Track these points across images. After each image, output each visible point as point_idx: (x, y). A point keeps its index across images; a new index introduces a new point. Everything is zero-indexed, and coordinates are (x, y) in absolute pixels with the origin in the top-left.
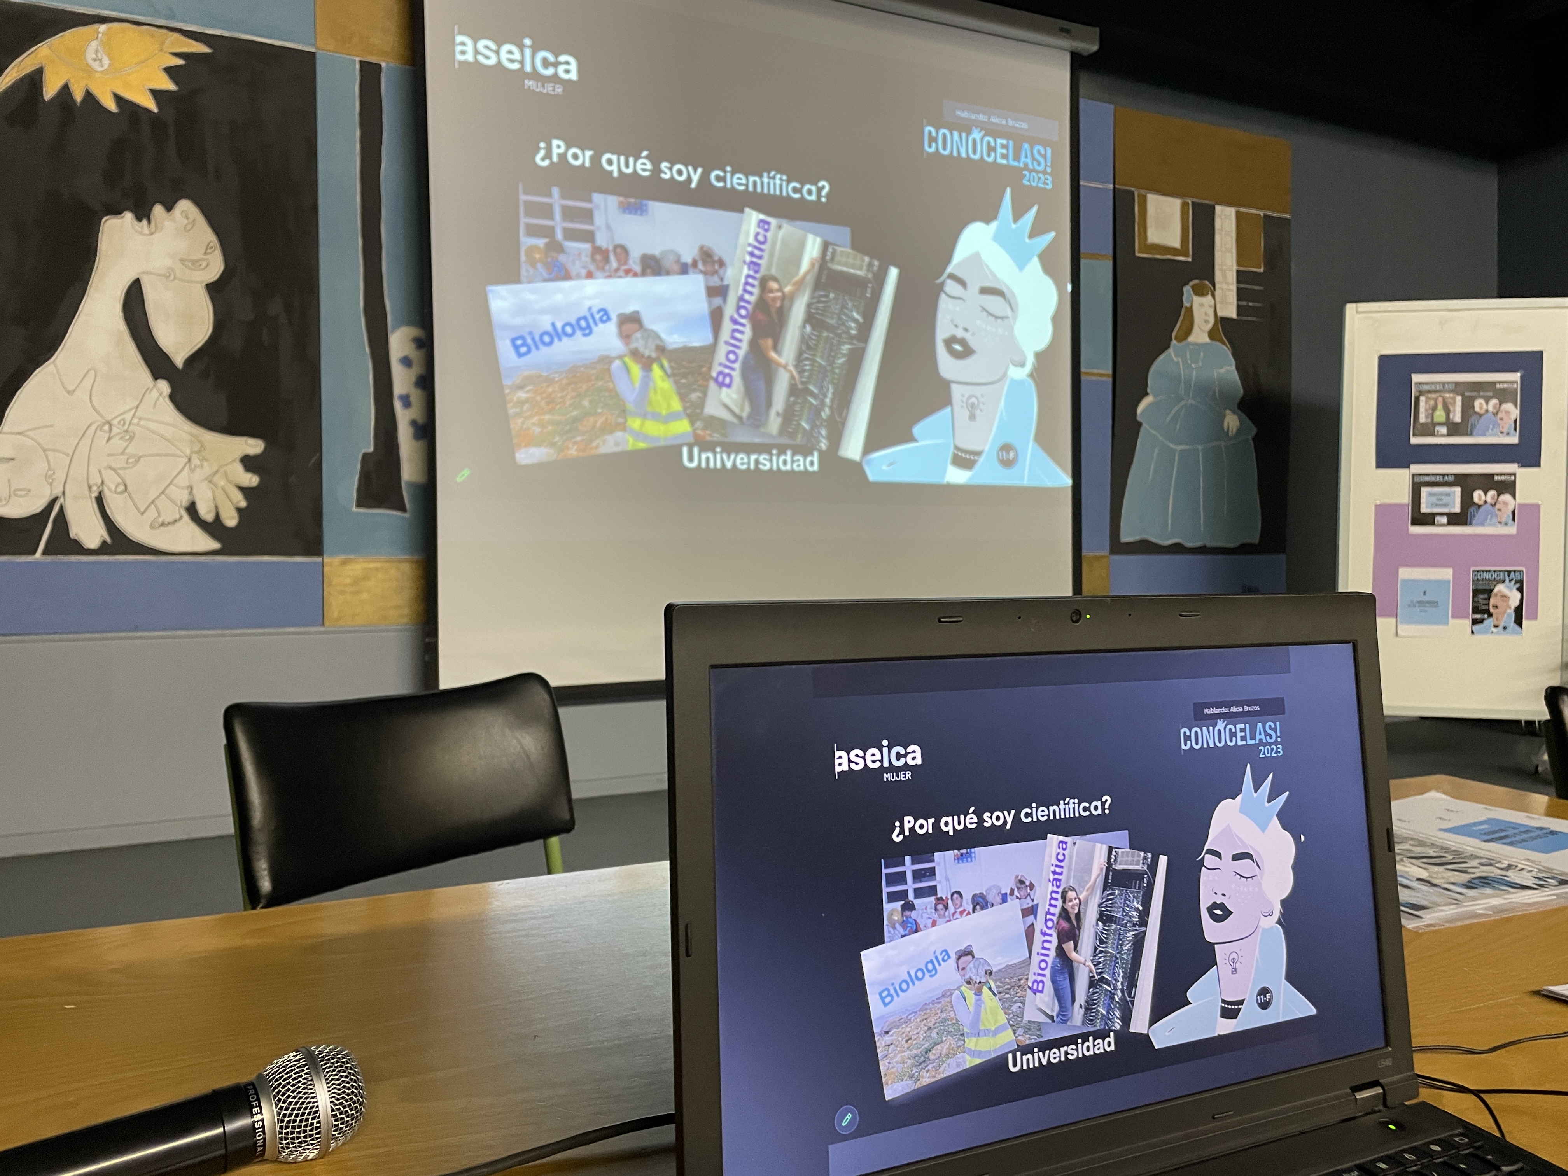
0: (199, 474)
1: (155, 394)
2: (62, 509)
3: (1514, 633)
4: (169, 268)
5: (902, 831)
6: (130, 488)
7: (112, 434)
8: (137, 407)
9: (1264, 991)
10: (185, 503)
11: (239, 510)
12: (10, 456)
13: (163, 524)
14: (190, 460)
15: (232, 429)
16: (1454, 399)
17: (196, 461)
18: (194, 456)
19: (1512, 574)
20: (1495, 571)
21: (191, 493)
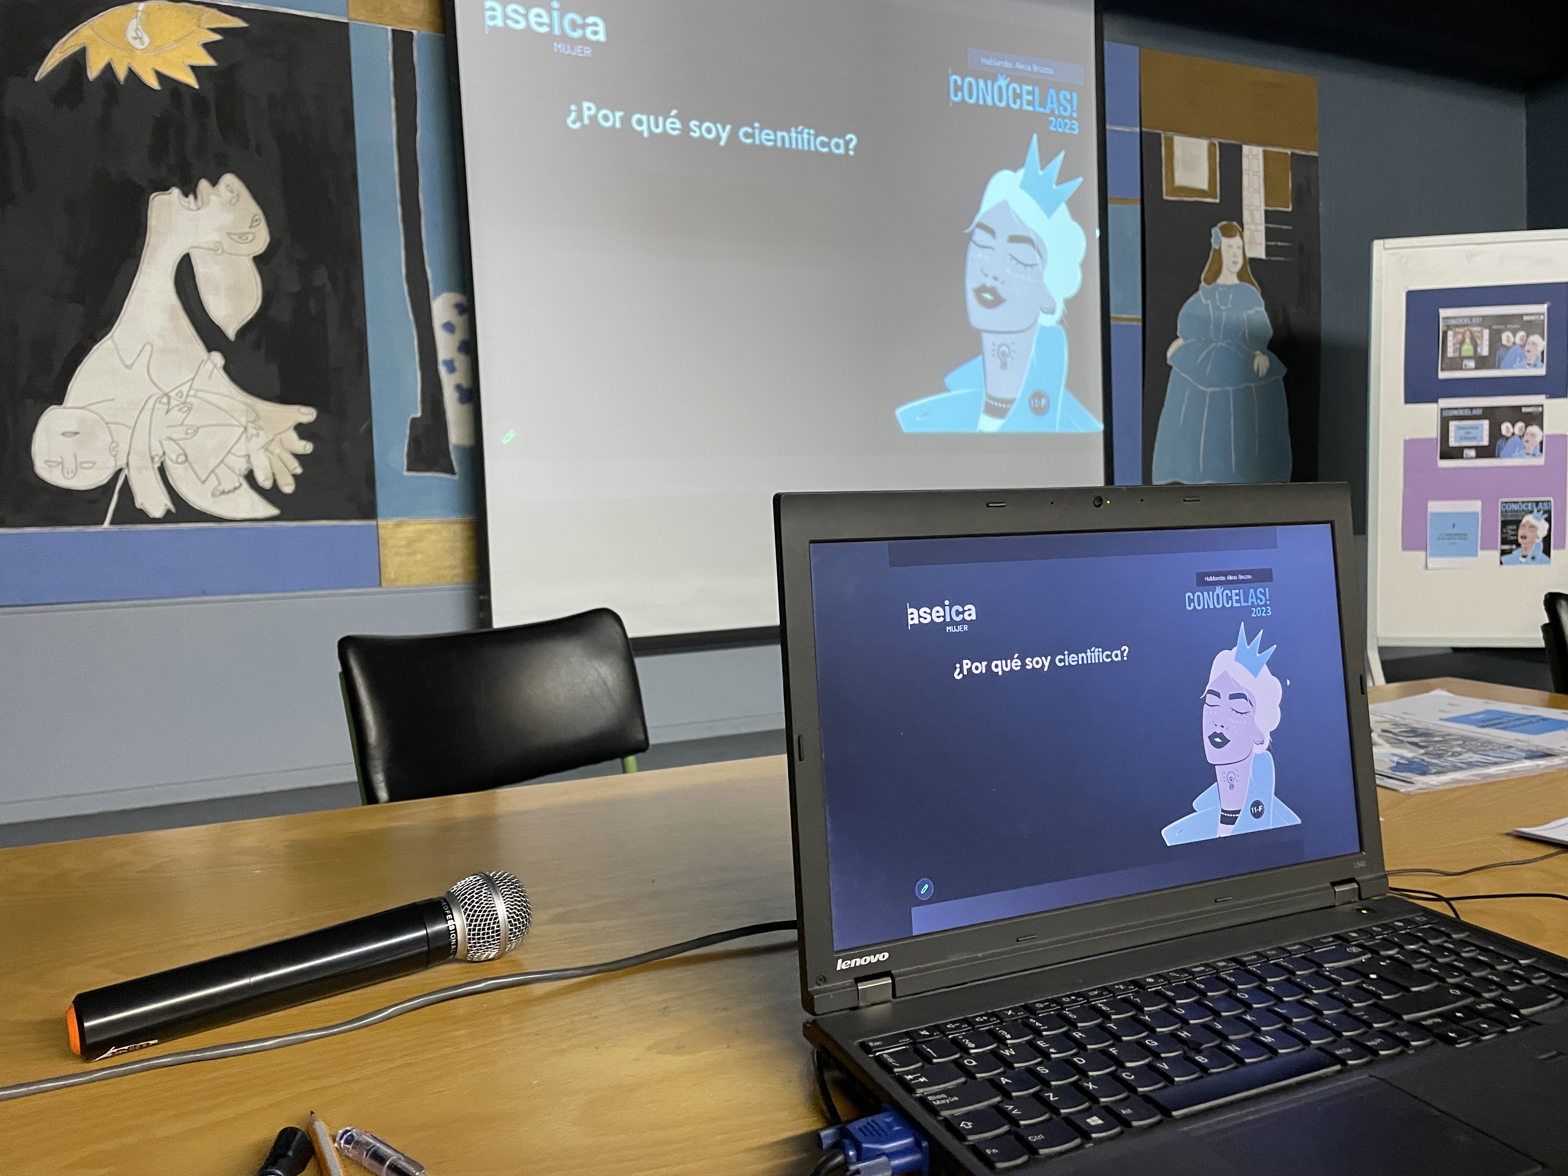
0: (256, 443)
1: (210, 366)
2: (126, 479)
3: (1541, 562)
4: (217, 242)
5: (961, 672)
6: (190, 458)
7: (171, 407)
8: (193, 379)
9: (1257, 804)
10: (244, 471)
11: (295, 476)
12: (76, 431)
13: (223, 492)
14: (246, 429)
15: (285, 398)
16: (1481, 332)
17: (252, 431)
18: (250, 425)
19: (1541, 504)
20: (1523, 502)
21: (249, 461)
